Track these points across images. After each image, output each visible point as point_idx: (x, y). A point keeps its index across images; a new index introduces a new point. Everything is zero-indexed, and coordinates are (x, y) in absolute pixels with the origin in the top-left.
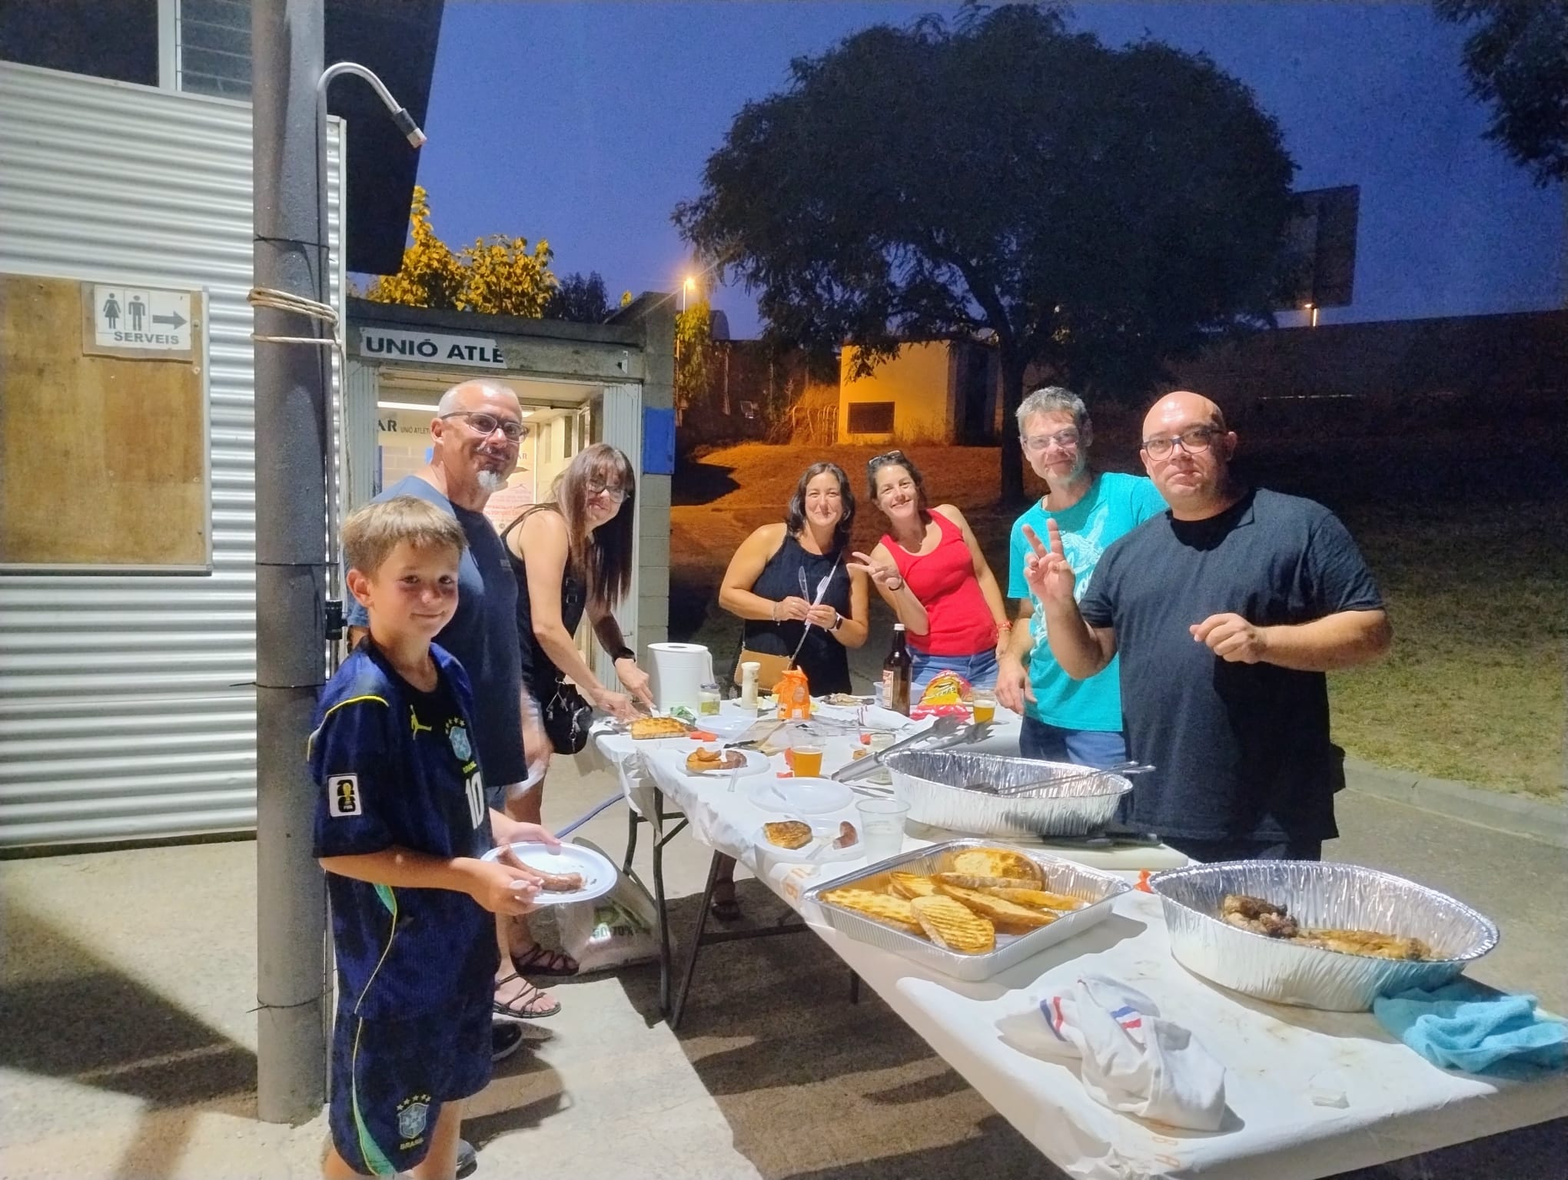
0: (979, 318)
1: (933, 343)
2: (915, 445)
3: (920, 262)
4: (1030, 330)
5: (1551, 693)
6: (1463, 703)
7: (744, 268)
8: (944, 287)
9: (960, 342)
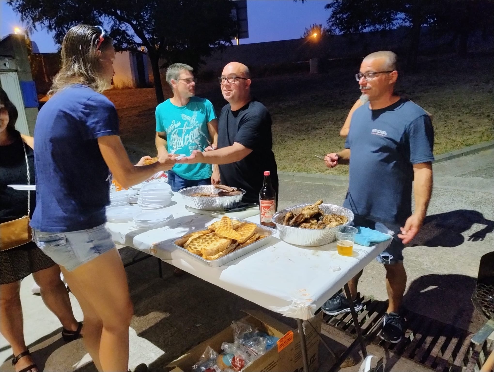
0: (140, 42)
1: (123, 52)
2: (123, 89)
3: (115, 23)
4: (157, 47)
5: (318, 145)
6: (299, 151)
7: (44, 24)
8: (124, 31)
9: (134, 52)
